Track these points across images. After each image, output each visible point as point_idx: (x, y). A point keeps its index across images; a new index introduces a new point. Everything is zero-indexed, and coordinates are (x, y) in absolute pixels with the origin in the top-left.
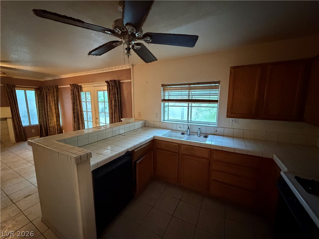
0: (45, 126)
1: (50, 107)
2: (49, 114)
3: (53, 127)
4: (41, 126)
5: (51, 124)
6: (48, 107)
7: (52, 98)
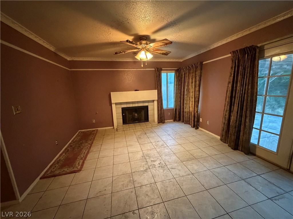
0: (179, 111)
1: (188, 90)
2: (186, 98)
3: (187, 112)
4: (176, 110)
5: (186, 108)
6: (186, 90)
7: (192, 79)
